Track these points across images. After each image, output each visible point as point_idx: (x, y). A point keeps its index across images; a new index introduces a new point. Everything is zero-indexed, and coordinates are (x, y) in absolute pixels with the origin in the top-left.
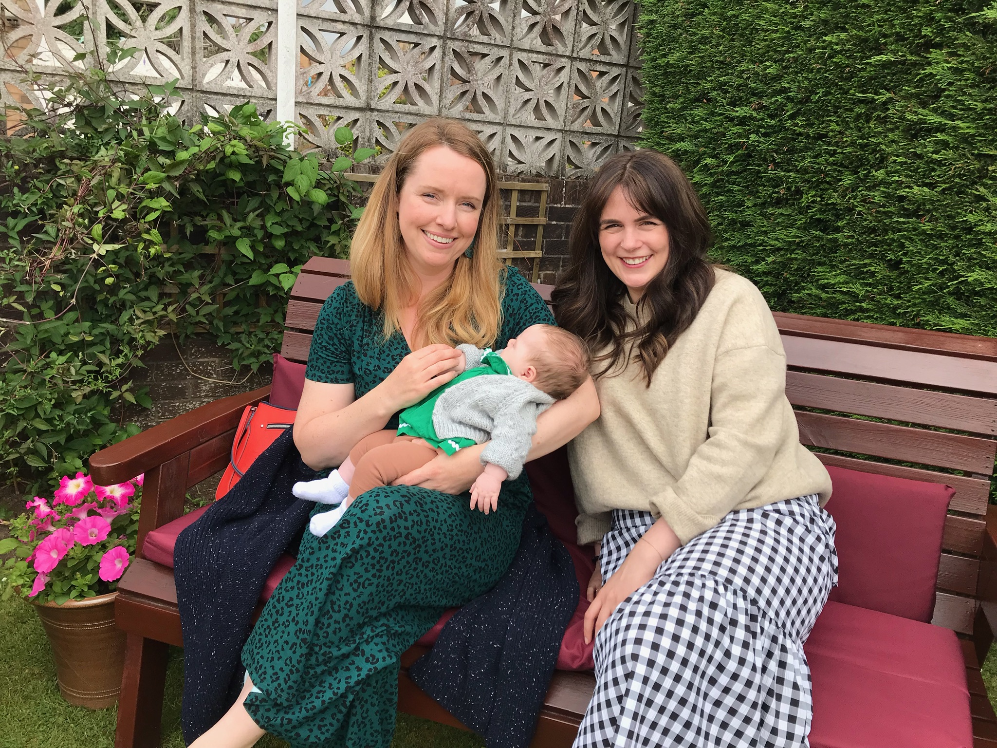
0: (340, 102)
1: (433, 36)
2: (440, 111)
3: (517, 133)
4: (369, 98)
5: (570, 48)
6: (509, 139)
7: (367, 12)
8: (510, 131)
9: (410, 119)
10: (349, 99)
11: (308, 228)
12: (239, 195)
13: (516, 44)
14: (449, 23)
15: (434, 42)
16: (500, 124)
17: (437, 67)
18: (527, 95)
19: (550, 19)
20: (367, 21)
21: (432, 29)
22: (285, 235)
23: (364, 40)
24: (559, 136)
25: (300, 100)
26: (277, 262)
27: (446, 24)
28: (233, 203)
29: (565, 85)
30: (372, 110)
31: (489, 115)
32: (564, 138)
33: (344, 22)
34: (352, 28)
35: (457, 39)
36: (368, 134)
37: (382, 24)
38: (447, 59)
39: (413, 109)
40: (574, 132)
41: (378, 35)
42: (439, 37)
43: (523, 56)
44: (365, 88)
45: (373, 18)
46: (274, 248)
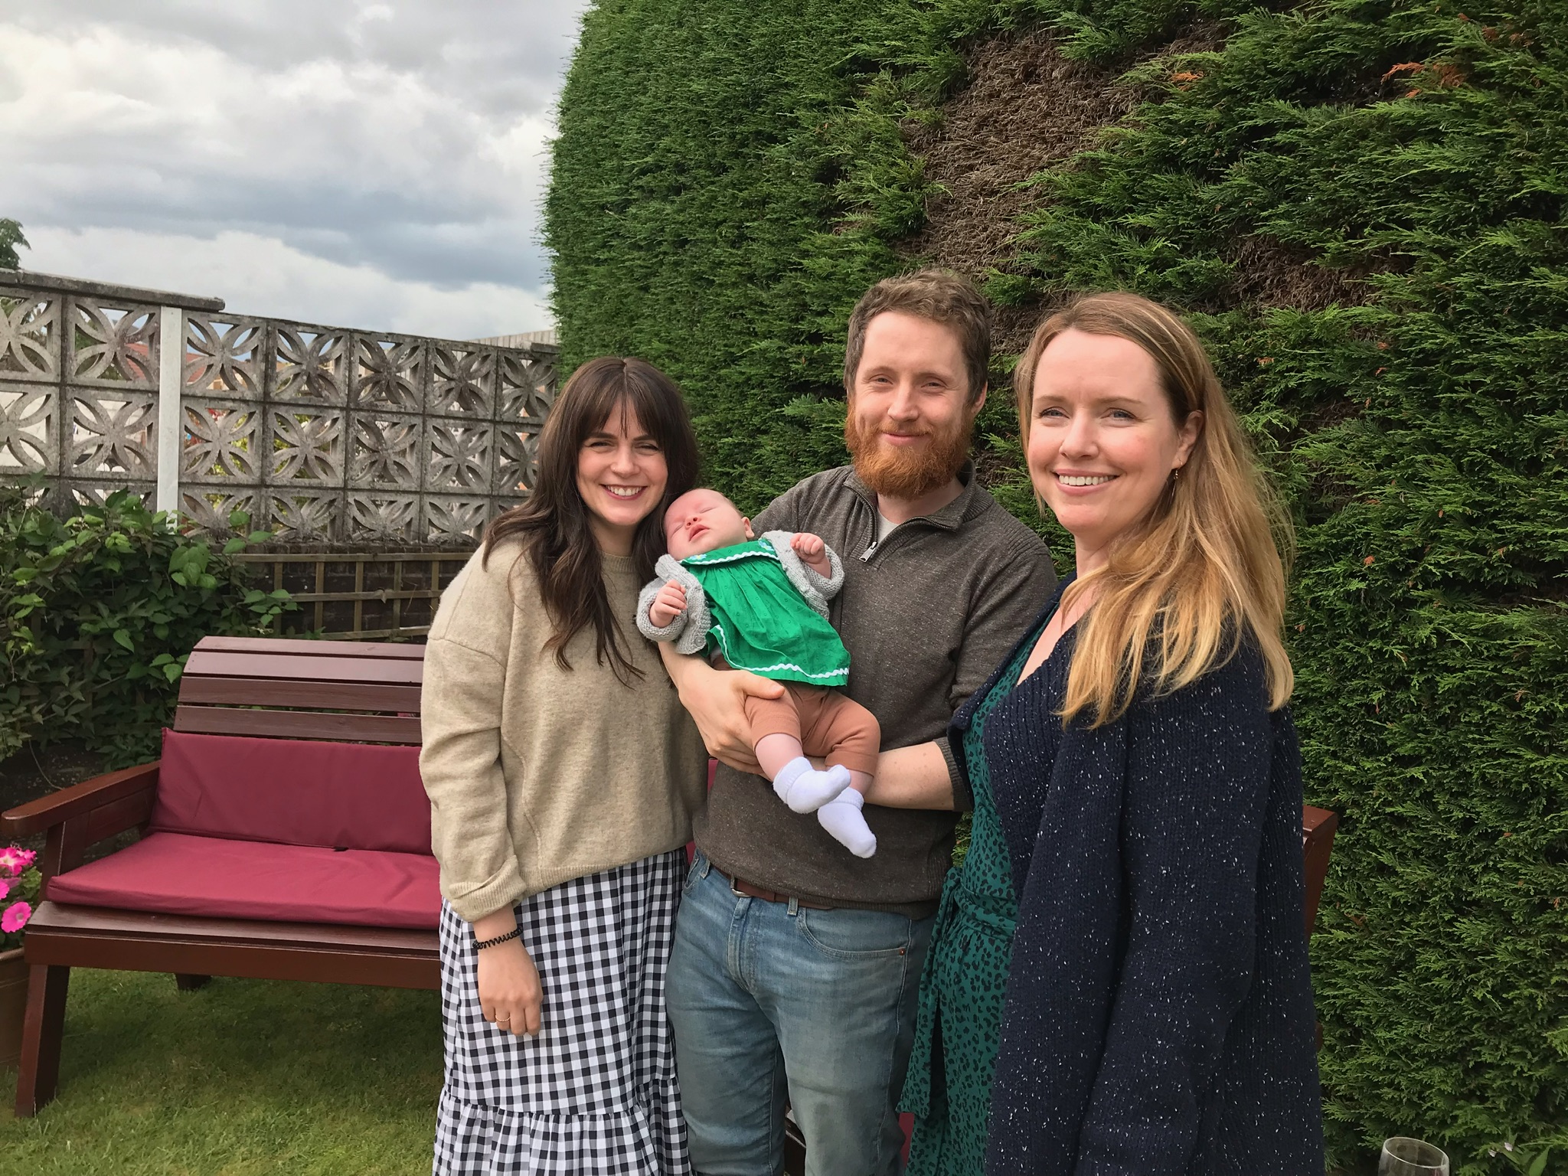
0: (232, 480)
1: (335, 408)
2: (345, 481)
3: (436, 501)
4: (263, 474)
5: (491, 411)
6: (428, 508)
7: (260, 389)
8: (428, 499)
9: (311, 494)
10: (241, 477)
11: (195, 615)
12: (118, 584)
13: (429, 410)
14: (353, 394)
15: (336, 413)
16: (415, 493)
17: (341, 439)
18: (447, 461)
19: (467, 384)
20: (260, 397)
21: (333, 400)
22: (169, 624)
23: (257, 416)
24: (486, 502)
25: (184, 480)
26: (158, 653)
27: (348, 395)
28: (110, 594)
29: (489, 449)
30: (268, 487)
31: (402, 483)
32: (492, 504)
33: (234, 400)
34: (243, 405)
35: (362, 410)
36: (263, 511)
37: (277, 399)
38: (351, 430)
39: (314, 482)
40: (503, 496)
41: (273, 411)
42: (342, 409)
43: (439, 423)
44: (259, 464)
45: (266, 393)
46: (156, 638)
